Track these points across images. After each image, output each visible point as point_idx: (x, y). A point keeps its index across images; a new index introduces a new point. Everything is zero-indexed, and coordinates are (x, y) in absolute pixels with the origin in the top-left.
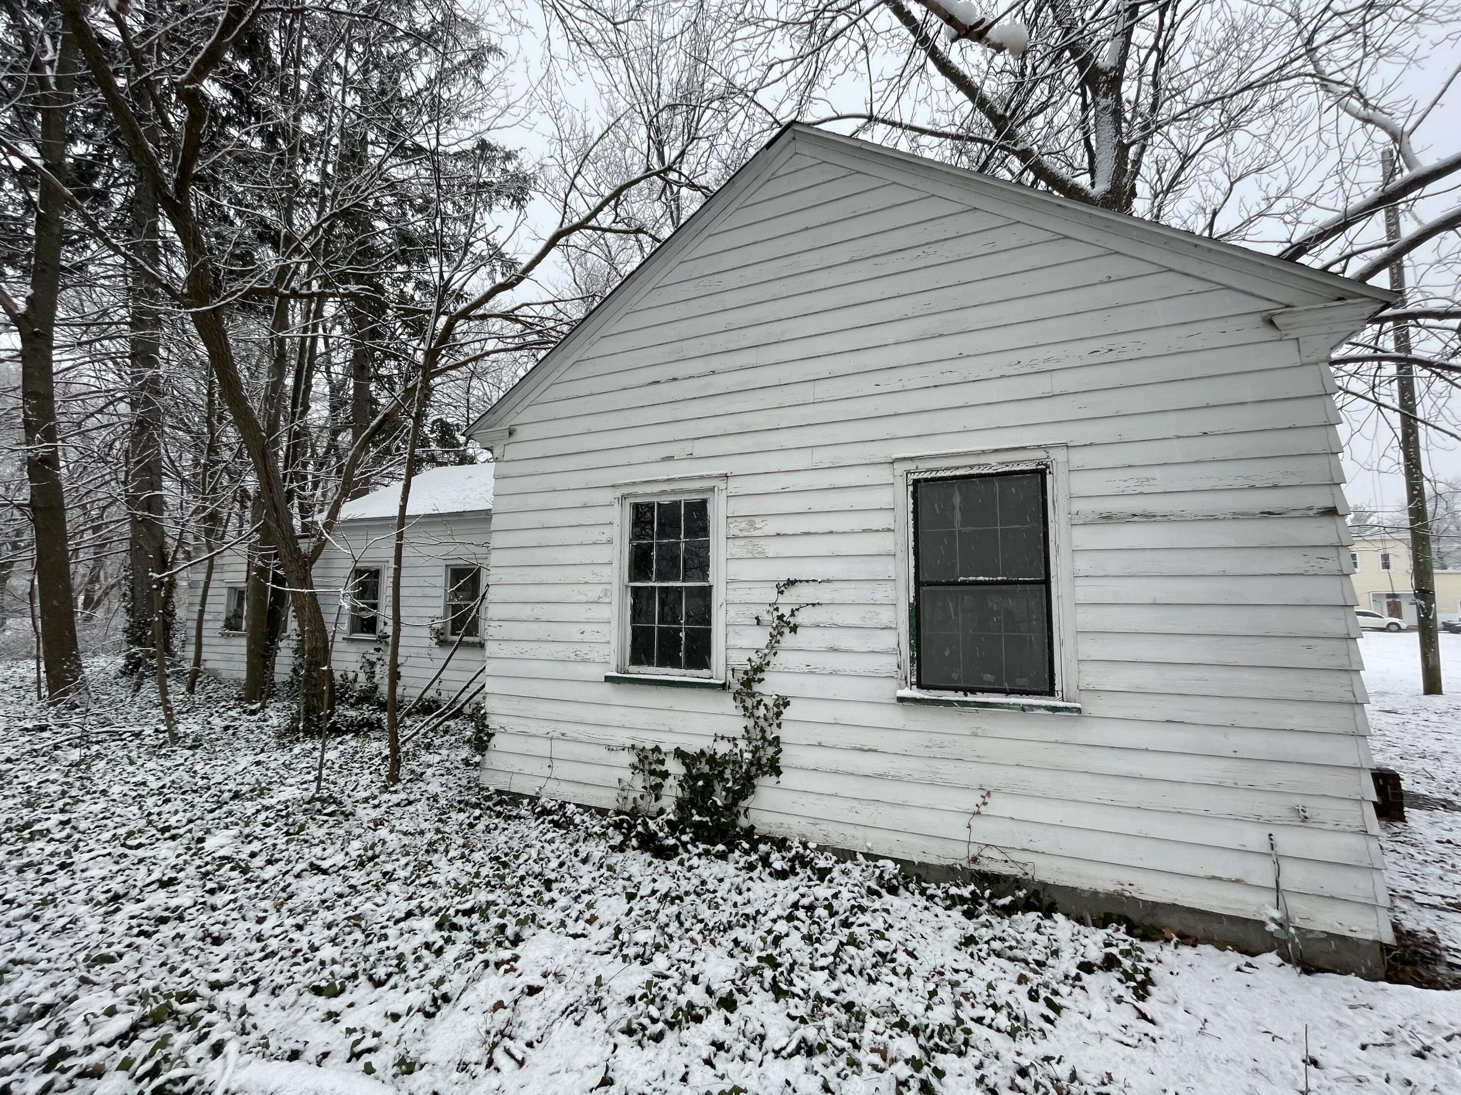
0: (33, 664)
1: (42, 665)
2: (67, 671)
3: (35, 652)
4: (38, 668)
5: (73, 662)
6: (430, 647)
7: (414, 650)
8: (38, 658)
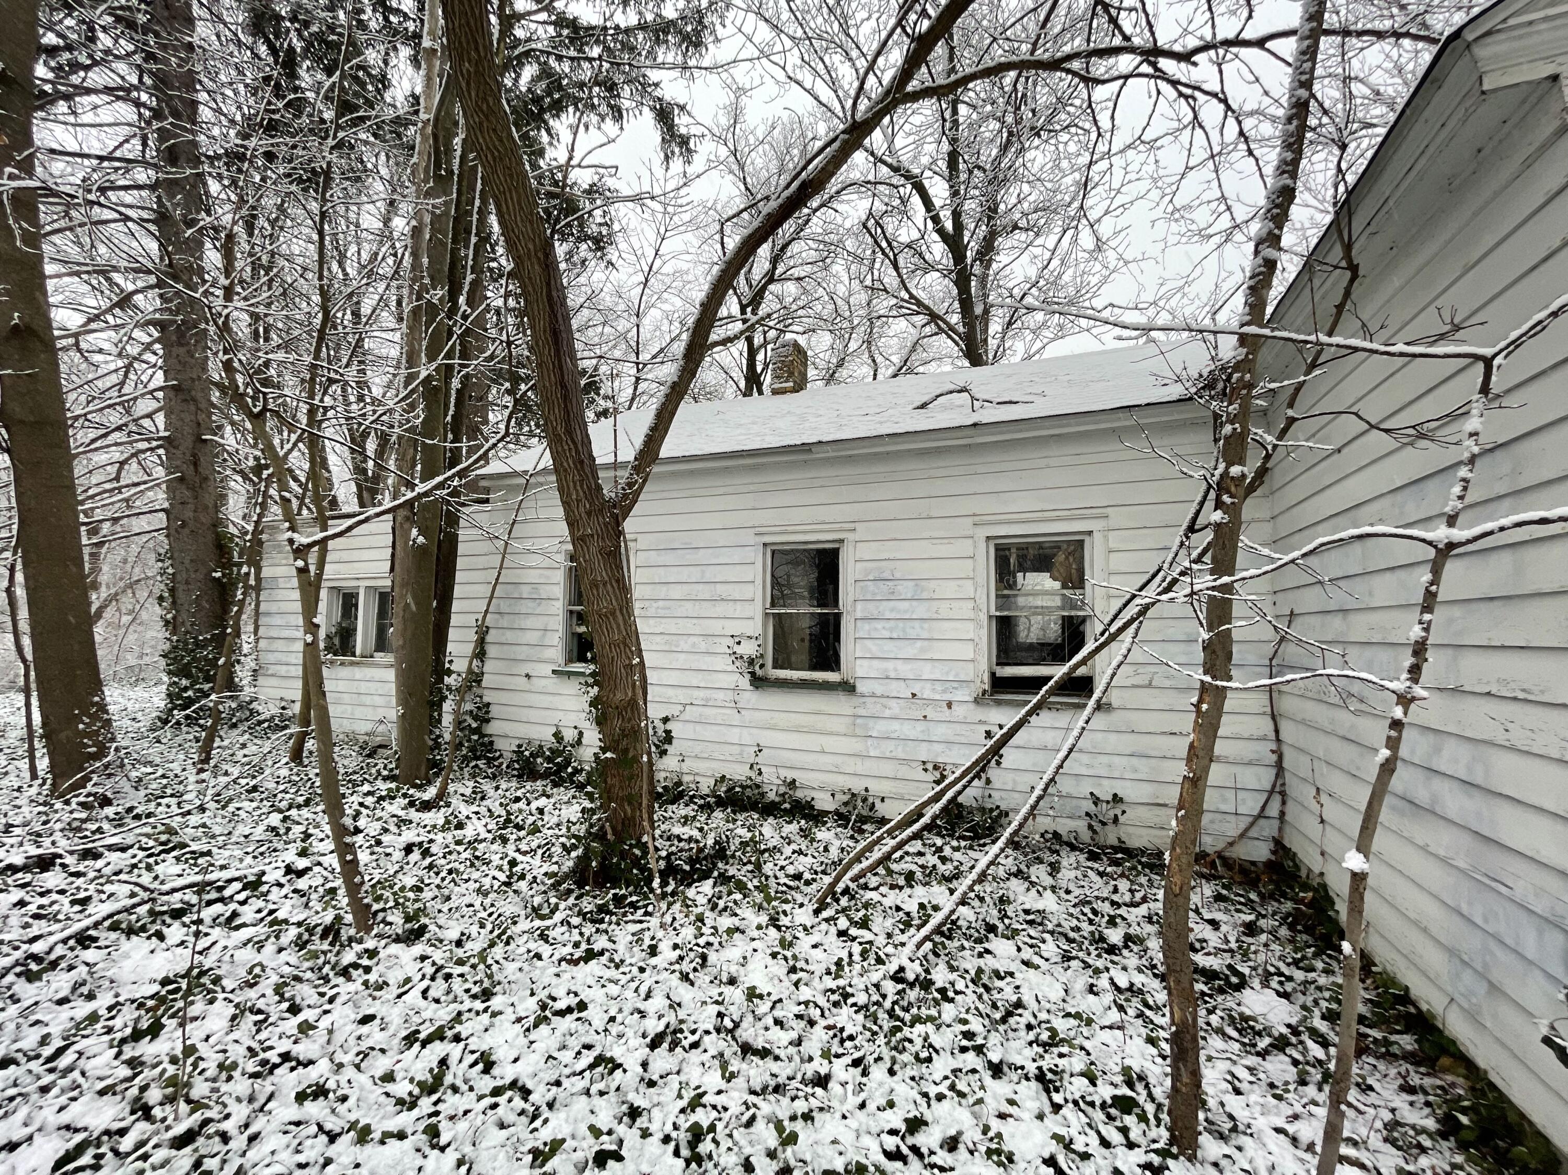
0: (19, 699)
1: (35, 702)
2: (85, 734)
3: (21, 681)
4: (28, 705)
5: (94, 717)
6: (736, 689)
7: (701, 694)
8: (27, 691)
